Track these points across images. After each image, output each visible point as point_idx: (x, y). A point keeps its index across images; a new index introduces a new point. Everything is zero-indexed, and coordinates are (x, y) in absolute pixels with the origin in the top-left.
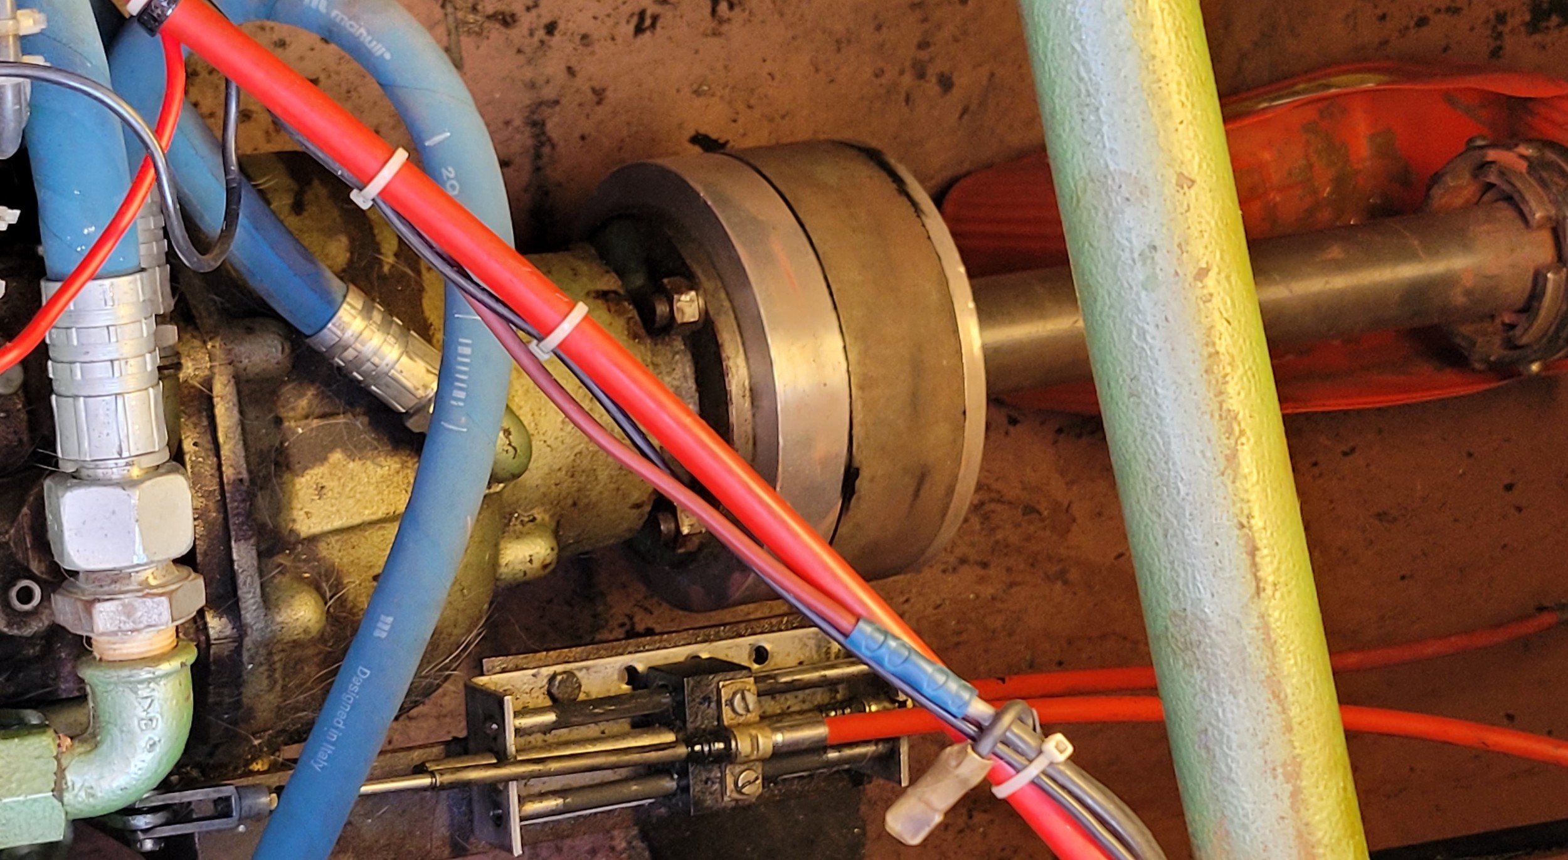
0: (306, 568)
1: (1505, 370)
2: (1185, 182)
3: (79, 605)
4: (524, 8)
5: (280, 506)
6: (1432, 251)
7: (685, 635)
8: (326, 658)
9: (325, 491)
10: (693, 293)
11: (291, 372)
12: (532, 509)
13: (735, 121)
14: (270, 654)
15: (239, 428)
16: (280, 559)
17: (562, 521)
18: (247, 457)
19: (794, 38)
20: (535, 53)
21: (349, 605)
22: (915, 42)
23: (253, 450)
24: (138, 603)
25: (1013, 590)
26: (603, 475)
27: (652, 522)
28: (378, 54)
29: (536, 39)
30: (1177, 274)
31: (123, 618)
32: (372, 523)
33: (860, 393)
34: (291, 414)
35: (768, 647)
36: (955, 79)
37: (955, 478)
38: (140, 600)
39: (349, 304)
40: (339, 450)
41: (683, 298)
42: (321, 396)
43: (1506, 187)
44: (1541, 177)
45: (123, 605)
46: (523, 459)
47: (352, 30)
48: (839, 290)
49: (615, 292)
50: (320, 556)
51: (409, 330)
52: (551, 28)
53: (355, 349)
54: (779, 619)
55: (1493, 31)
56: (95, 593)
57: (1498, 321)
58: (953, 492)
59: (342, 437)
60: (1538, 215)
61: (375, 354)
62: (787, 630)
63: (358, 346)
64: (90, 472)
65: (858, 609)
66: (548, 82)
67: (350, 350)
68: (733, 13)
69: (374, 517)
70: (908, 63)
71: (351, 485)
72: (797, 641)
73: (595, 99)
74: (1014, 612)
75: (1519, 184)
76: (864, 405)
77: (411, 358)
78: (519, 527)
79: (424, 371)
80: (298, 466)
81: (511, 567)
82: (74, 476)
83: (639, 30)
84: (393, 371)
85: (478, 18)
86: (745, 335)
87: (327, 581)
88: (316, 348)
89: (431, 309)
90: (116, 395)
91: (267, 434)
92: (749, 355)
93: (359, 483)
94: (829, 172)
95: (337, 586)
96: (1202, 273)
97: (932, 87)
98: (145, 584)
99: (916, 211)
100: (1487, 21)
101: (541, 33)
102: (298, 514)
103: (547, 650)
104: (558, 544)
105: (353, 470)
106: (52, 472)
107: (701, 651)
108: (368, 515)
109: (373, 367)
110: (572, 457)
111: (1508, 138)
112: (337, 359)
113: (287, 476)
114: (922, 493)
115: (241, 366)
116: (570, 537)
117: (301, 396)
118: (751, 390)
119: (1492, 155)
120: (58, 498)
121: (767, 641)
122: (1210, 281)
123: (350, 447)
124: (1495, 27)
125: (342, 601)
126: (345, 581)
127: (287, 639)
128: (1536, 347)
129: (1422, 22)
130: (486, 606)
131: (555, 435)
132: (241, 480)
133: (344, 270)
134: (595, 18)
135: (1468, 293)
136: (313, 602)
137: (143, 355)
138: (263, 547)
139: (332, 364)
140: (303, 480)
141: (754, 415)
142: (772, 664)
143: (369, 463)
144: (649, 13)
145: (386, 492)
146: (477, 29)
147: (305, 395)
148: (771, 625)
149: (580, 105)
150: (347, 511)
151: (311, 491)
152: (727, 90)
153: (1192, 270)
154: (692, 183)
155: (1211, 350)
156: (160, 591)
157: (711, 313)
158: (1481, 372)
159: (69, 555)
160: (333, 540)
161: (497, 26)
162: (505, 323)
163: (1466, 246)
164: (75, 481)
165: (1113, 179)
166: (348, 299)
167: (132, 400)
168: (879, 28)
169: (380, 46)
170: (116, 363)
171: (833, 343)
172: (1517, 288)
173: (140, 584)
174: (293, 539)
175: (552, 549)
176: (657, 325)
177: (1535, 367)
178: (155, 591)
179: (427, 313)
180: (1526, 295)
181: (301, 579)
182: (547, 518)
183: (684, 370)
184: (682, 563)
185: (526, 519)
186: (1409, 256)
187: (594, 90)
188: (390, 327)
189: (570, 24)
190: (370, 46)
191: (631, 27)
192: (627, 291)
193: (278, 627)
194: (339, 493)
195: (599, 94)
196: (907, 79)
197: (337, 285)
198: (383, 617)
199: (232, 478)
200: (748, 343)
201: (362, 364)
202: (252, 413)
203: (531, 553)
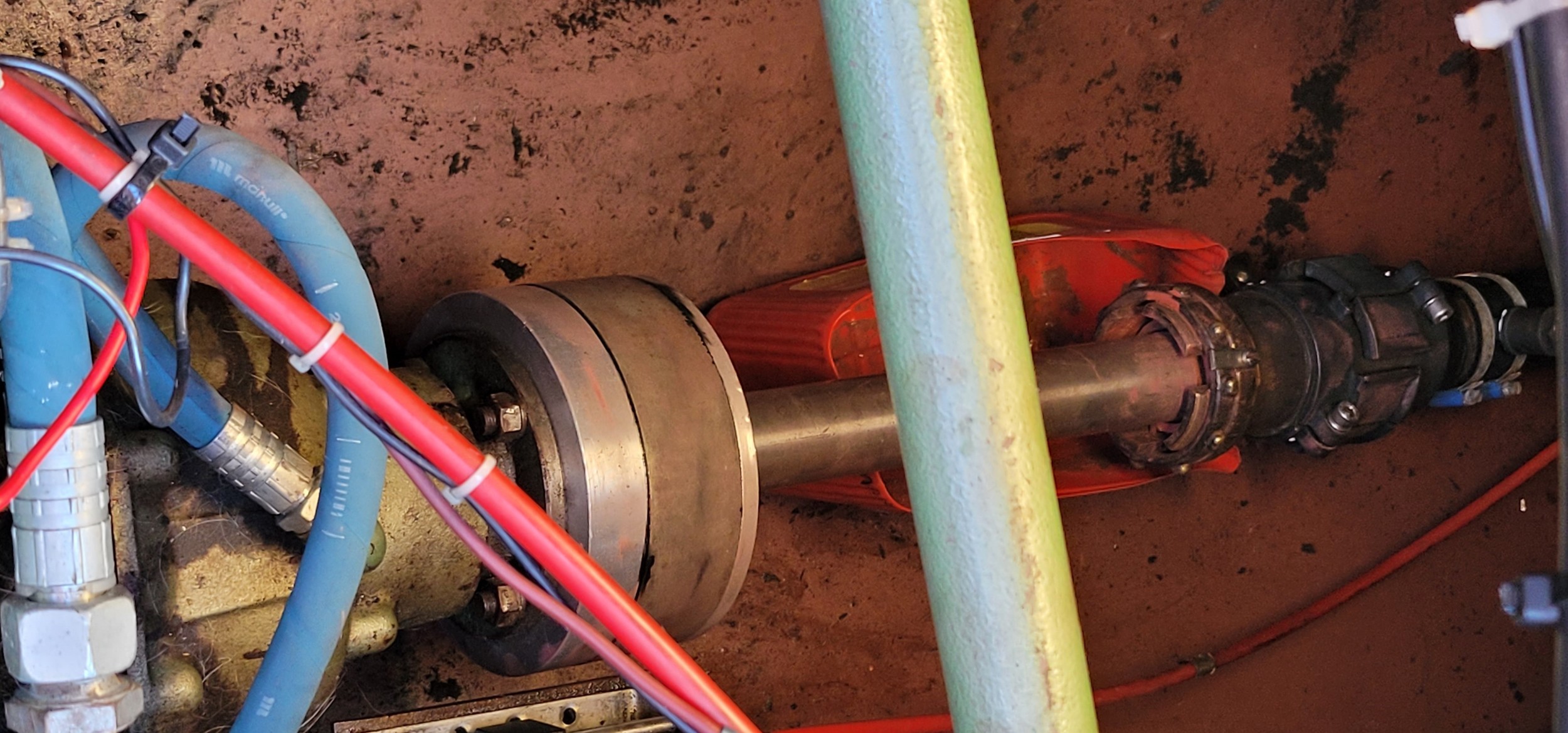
0: (185, 649)
1: (1157, 470)
2: (996, 366)
3: (33, 714)
4: (355, 149)
5: (165, 595)
6: (1106, 375)
7: (506, 699)
8: (200, 724)
9: (204, 581)
10: (517, 407)
11: (178, 478)
12: (376, 591)
13: (532, 248)
14: (154, 724)
15: (132, 528)
16: (164, 641)
17: (401, 602)
18: (138, 553)
19: (584, 180)
20: (364, 187)
21: (222, 680)
22: (683, 187)
23: (143, 546)
24: (87, 712)
25: (756, 645)
26: (437, 563)
27: (476, 601)
28: (276, 214)
29: (366, 174)
30: (988, 442)
31: (73, 725)
32: (244, 609)
33: (656, 493)
34: (177, 514)
35: (576, 709)
36: (715, 218)
37: (732, 565)
38: (88, 710)
39: (233, 421)
40: (217, 545)
41: (508, 411)
42: (204, 499)
43: (1164, 323)
44: (1191, 316)
45: (74, 714)
46: (379, 554)
47: (254, 193)
48: (640, 406)
49: (449, 404)
50: (198, 637)
51: (284, 444)
52: (378, 167)
53: (237, 460)
54: (585, 685)
55: (1143, 190)
56: (47, 703)
57: (1153, 430)
58: (729, 574)
59: (220, 534)
60: (1188, 346)
61: (255, 464)
62: (591, 694)
63: (240, 457)
64: (46, 597)
65: (721, 720)
66: (374, 212)
67: (233, 460)
68: (533, 157)
69: (246, 604)
70: (677, 204)
71: (227, 576)
72: (599, 703)
73: (415, 227)
74: (757, 663)
75: (1173, 321)
76: (659, 504)
77: (286, 468)
78: (365, 606)
79: (297, 479)
80: (181, 560)
81: (358, 642)
82: (29, 599)
83: (453, 170)
84: (270, 479)
85: (316, 156)
86: (560, 444)
87: (204, 659)
88: (203, 459)
89: (299, 421)
90: (73, 530)
91: (156, 532)
92: (564, 460)
93: (234, 574)
94: (631, 304)
95: (212, 663)
96: (1009, 442)
97: (696, 224)
98: (92, 696)
99: (702, 340)
100: (1138, 181)
101: (369, 171)
102: (181, 601)
103: (390, 715)
104: (397, 619)
105: (229, 562)
106: (8, 596)
107: (519, 713)
108: (241, 602)
109: (253, 476)
110: (412, 547)
111: (1161, 282)
112: (221, 469)
113: (172, 568)
114: (704, 577)
115: (135, 473)
116: (407, 612)
117: (185, 498)
118: (565, 490)
119: (1151, 295)
120: (16, 619)
121: (574, 704)
122: (1015, 449)
123: (228, 542)
124: (1144, 186)
125: (216, 677)
126: (220, 659)
127: (169, 711)
128: (1185, 452)
129: (1088, 181)
130: (338, 677)
131: (397, 528)
132: (132, 573)
133: (223, 387)
134: (416, 159)
135: (1133, 408)
136: (193, 679)
137: (97, 494)
138: (150, 632)
139: (216, 474)
140: (186, 571)
141: (566, 511)
142: (579, 723)
143: (243, 556)
144: (462, 156)
145: (257, 582)
146: (315, 166)
147: (190, 497)
148: (578, 690)
149: (401, 232)
150: (224, 598)
151: (193, 581)
152: (526, 223)
153: (1000, 439)
154: (515, 313)
155: (1015, 504)
156: (106, 700)
157: (532, 424)
158: (1139, 470)
159: (25, 670)
160: (210, 623)
161: (333, 163)
162: (422, 472)
163: (1133, 370)
164: (32, 604)
165: (938, 362)
166: (233, 417)
167: (86, 532)
168: (653, 174)
169: (278, 207)
170: (74, 502)
171: (635, 450)
172: (1171, 405)
173: (89, 694)
174: (175, 623)
175: (393, 626)
176: (485, 434)
177: (1183, 468)
178: (102, 701)
179: (295, 426)
180: (1176, 412)
181: (181, 657)
182: (388, 599)
183: (506, 470)
184: (499, 635)
185: (371, 600)
186: (1090, 378)
187: (413, 219)
188: (269, 441)
189: (395, 163)
190: (269, 207)
191: (447, 168)
192: (460, 403)
193: (163, 701)
194: (216, 583)
195: (418, 224)
196: (675, 218)
197: (222, 404)
198: (265, 699)
199: (124, 571)
200: (563, 451)
201: (243, 473)
202: (143, 514)
203: (375, 629)
